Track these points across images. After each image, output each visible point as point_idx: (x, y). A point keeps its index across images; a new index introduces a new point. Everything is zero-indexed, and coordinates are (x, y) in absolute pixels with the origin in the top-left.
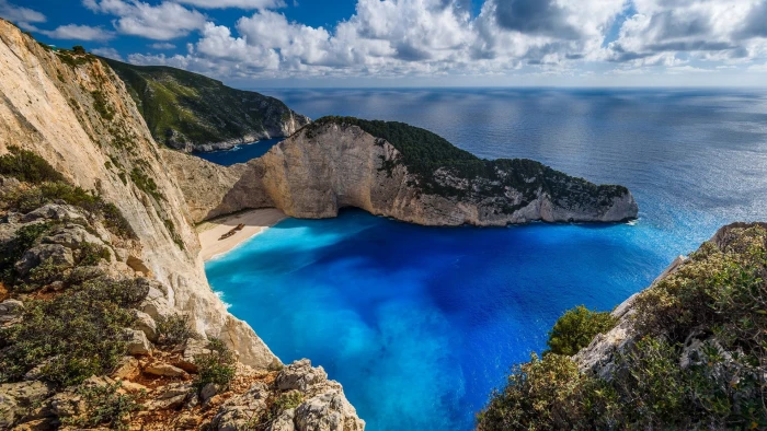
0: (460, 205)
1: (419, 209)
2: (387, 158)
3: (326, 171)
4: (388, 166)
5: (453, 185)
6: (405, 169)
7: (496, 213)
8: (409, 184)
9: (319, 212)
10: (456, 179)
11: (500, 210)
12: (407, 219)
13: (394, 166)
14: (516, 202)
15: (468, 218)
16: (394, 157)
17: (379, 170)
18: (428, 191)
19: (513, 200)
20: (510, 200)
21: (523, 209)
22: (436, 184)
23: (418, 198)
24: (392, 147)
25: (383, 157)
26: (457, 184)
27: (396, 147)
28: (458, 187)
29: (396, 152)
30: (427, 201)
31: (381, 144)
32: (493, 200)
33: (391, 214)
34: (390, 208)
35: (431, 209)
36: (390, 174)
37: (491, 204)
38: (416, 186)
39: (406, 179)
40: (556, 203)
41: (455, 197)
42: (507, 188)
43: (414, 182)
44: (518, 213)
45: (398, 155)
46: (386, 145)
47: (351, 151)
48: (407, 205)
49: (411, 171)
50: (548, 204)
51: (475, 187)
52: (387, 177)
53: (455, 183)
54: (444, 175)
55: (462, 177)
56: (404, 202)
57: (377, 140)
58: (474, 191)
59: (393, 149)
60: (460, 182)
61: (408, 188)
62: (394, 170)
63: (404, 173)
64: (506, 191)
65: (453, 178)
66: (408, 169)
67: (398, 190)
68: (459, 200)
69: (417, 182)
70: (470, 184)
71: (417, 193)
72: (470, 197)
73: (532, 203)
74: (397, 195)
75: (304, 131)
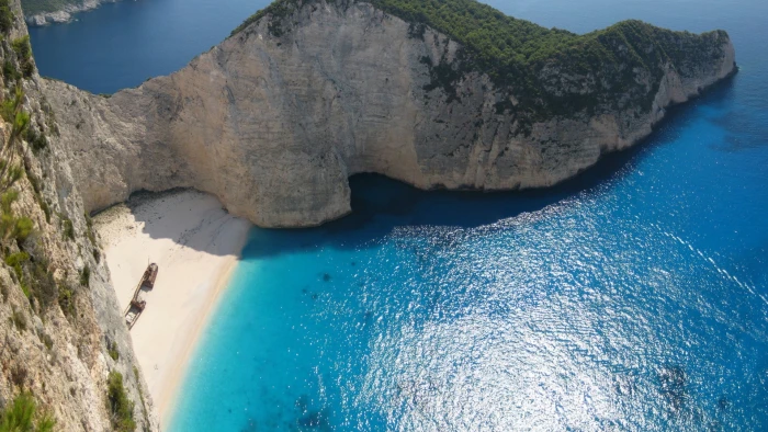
0: (595, 123)
1: (532, 156)
2: (436, 61)
3: (318, 106)
4: (444, 76)
5: (574, 90)
6: (485, 80)
7: (636, 116)
8: (500, 108)
10: (577, 77)
11: (639, 110)
12: (508, 183)
13: (456, 76)
14: (648, 89)
16: (450, 59)
17: (428, 88)
18: (543, 116)
19: (645, 86)
21: (657, 96)
22: (549, 97)
23: (527, 133)
24: (442, 37)
25: (427, 60)
27: (451, 35)
28: (583, 92)
29: (453, 46)
30: (544, 136)
31: (420, 35)
32: (628, 96)
34: (463, 167)
35: (553, 148)
36: (451, 91)
37: (627, 105)
38: (514, 110)
39: (491, 99)
40: (680, 73)
41: (583, 114)
42: (635, 70)
43: (507, 103)
44: (655, 105)
45: (460, 53)
46: (429, 35)
47: (360, 55)
48: (501, 154)
49: (498, 82)
50: (675, 77)
51: (605, 84)
52: (449, 101)
53: (576, 85)
54: (555, 76)
55: (585, 73)
56: (496, 148)
57: (411, 27)
58: (605, 91)
59: (446, 42)
60: (583, 80)
61: (500, 118)
62: (461, 84)
63: (484, 88)
64: (635, 75)
65: (571, 78)
66: (492, 78)
67: (478, 124)
68: (591, 114)
69: (515, 103)
70: (598, 79)
71: (522, 124)
72: (604, 102)
73: (662, 83)
74: (475, 136)
75: (265, 21)
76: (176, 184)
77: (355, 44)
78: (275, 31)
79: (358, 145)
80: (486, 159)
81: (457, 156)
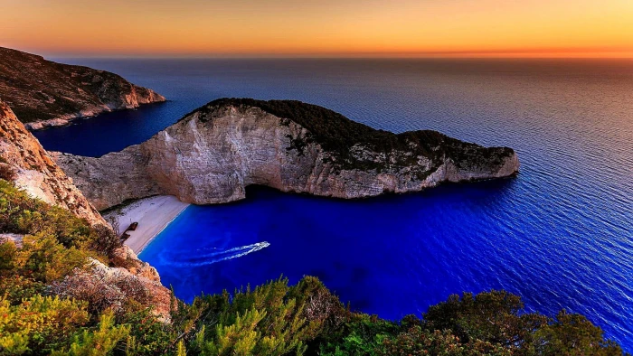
0: (379, 177)
1: (339, 184)
2: (295, 137)
4: (298, 144)
5: (371, 159)
6: (319, 147)
7: (412, 179)
8: (325, 161)
9: (225, 196)
10: (373, 153)
11: (415, 177)
12: (326, 194)
13: (304, 145)
14: (427, 169)
15: (386, 187)
16: (302, 137)
17: (288, 149)
18: (347, 167)
19: (424, 167)
21: (433, 174)
22: (354, 160)
23: (337, 174)
24: (299, 126)
25: (290, 136)
26: (375, 158)
27: (304, 126)
28: (375, 161)
29: (304, 131)
30: (348, 176)
31: (287, 124)
32: (409, 169)
33: (306, 190)
34: (304, 184)
35: (352, 183)
36: (301, 151)
37: (407, 173)
38: (333, 162)
39: (320, 158)
41: (374, 171)
42: (418, 157)
43: (330, 159)
44: (429, 178)
45: (307, 134)
46: (292, 125)
47: (253, 132)
48: (324, 181)
49: (326, 148)
50: (452, 168)
51: (393, 160)
52: (299, 155)
53: (372, 157)
54: (360, 151)
56: (321, 178)
57: (282, 120)
58: (392, 163)
59: (301, 128)
60: (377, 155)
61: (325, 165)
62: (306, 148)
63: (318, 151)
64: (418, 160)
65: (370, 153)
66: (322, 147)
67: (313, 167)
68: (379, 172)
69: (334, 159)
70: (388, 157)
71: (335, 169)
72: (388, 168)
73: (440, 168)
74: (311, 172)
75: (196, 115)
77: (250, 127)
78: (202, 119)
80: (315, 182)
81: (301, 179)
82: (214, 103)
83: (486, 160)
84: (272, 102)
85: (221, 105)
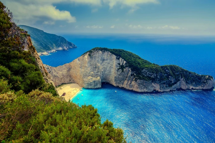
0: (153, 84)
1: (136, 85)
2: (121, 64)
4: (122, 67)
5: (150, 76)
6: (130, 69)
7: (166, 87)
8: (132, 75)
9: (94, 86)
10: (151, 73)
11: (168, 85)
12: (131, 89)
13: (124, 68)
14: (173, 82)
15: (155, 89)
16: (124, 64)
17: (118, 69)
18: (140, 79)
20: (171, 81)
21: (175, 85)
22: (143, 76)
23: (136, 81)
24: (123, 60)
25: (119, 64)
26: (151, 76)
27: (125, 60)
28: (152, 77)
29: (125, 62)
30: (140, 82)
31: (119, 59)
33: (123, 86)
34: (123, 84)
35: (141, 85)
36: (123, 70)
37: (164, 83)
38: (135, 76)
39: (130, 73)
40: (187, 82)
41: (150, 81)
42: (170, 77)
43: (134, 74)
44: (173, 86)
45: (126, 64)
46: (121, 59)
47: (106, 61)
48: (130, 83)
49: (132, 70)
50: (184, 83)
51: (158, 77)
52: (122, 72)
53: (150, 75)
54: (146, 72)
55: (154, 73)
56: (129, 82)
57: (117, 57)
58: (158, 78)
59: (124, 61)
60: (153, 75)
61: (131, 77)
62: (125, 69)
63: (129, 71)
64: (169, 78)
65: (150, 73)
67: (127, 77)
68: (153, 82)
69: (135, 75)
70: (157, 75)
71: (135, 79)
72: (157, 81)
73: (178, 83)
74: (126, 79)
75: (88, 53)
76: (70, 82)
77: (105, 59)
78: (90, 55)
79: (104, 77)
80: (127, 84)
81: (122, 82)
82: (94, 49)
83: (199, 80)
84: (114, 50)
85: (96, 50)
